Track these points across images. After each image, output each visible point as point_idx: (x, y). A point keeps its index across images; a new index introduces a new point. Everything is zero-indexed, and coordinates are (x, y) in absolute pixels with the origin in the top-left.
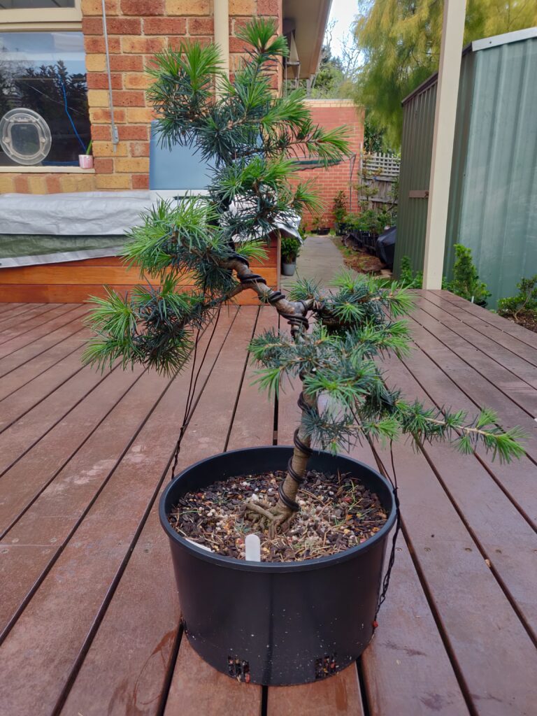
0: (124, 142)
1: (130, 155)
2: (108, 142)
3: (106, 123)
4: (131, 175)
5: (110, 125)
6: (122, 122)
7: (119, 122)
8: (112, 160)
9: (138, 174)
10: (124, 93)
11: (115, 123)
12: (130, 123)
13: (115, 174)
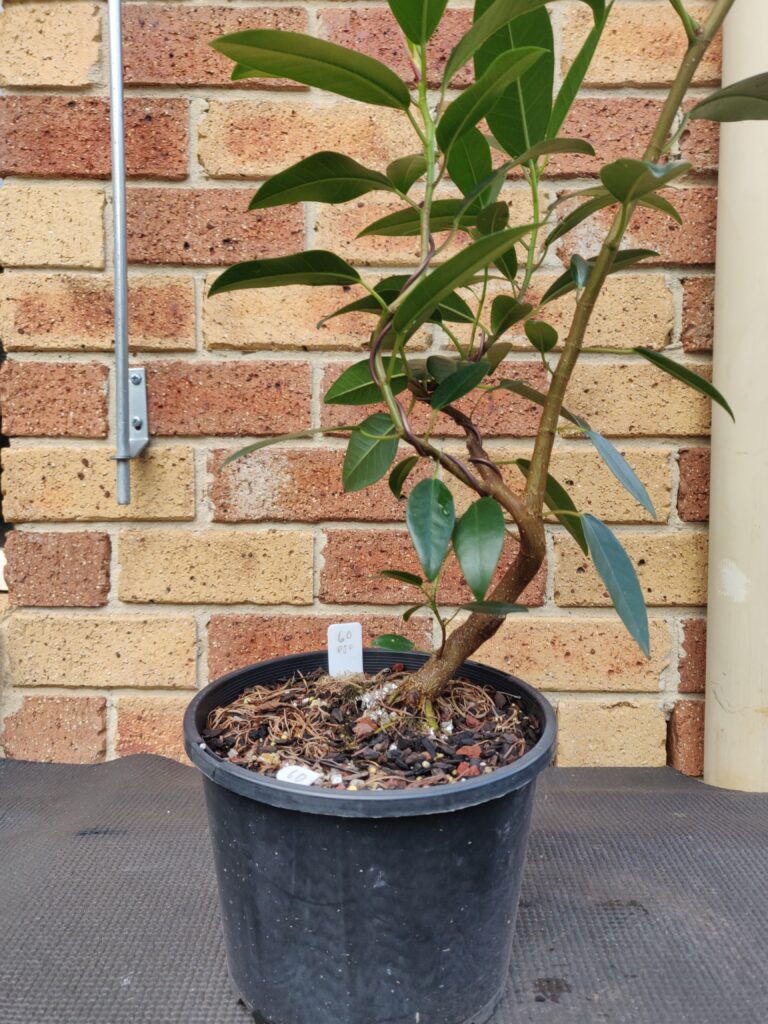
0: (178, 447)
1: (206, 513)
2: (93, 447)
3: (84, 350)
4: (204, 615)
5: (105, 360)
6: (169, 343)
7: (154, 343)
8: (107, 539)
9: (242, 612)
10: (196, 195)
11: (135, 350)
12: (215, 347)
13: (115, 610)
